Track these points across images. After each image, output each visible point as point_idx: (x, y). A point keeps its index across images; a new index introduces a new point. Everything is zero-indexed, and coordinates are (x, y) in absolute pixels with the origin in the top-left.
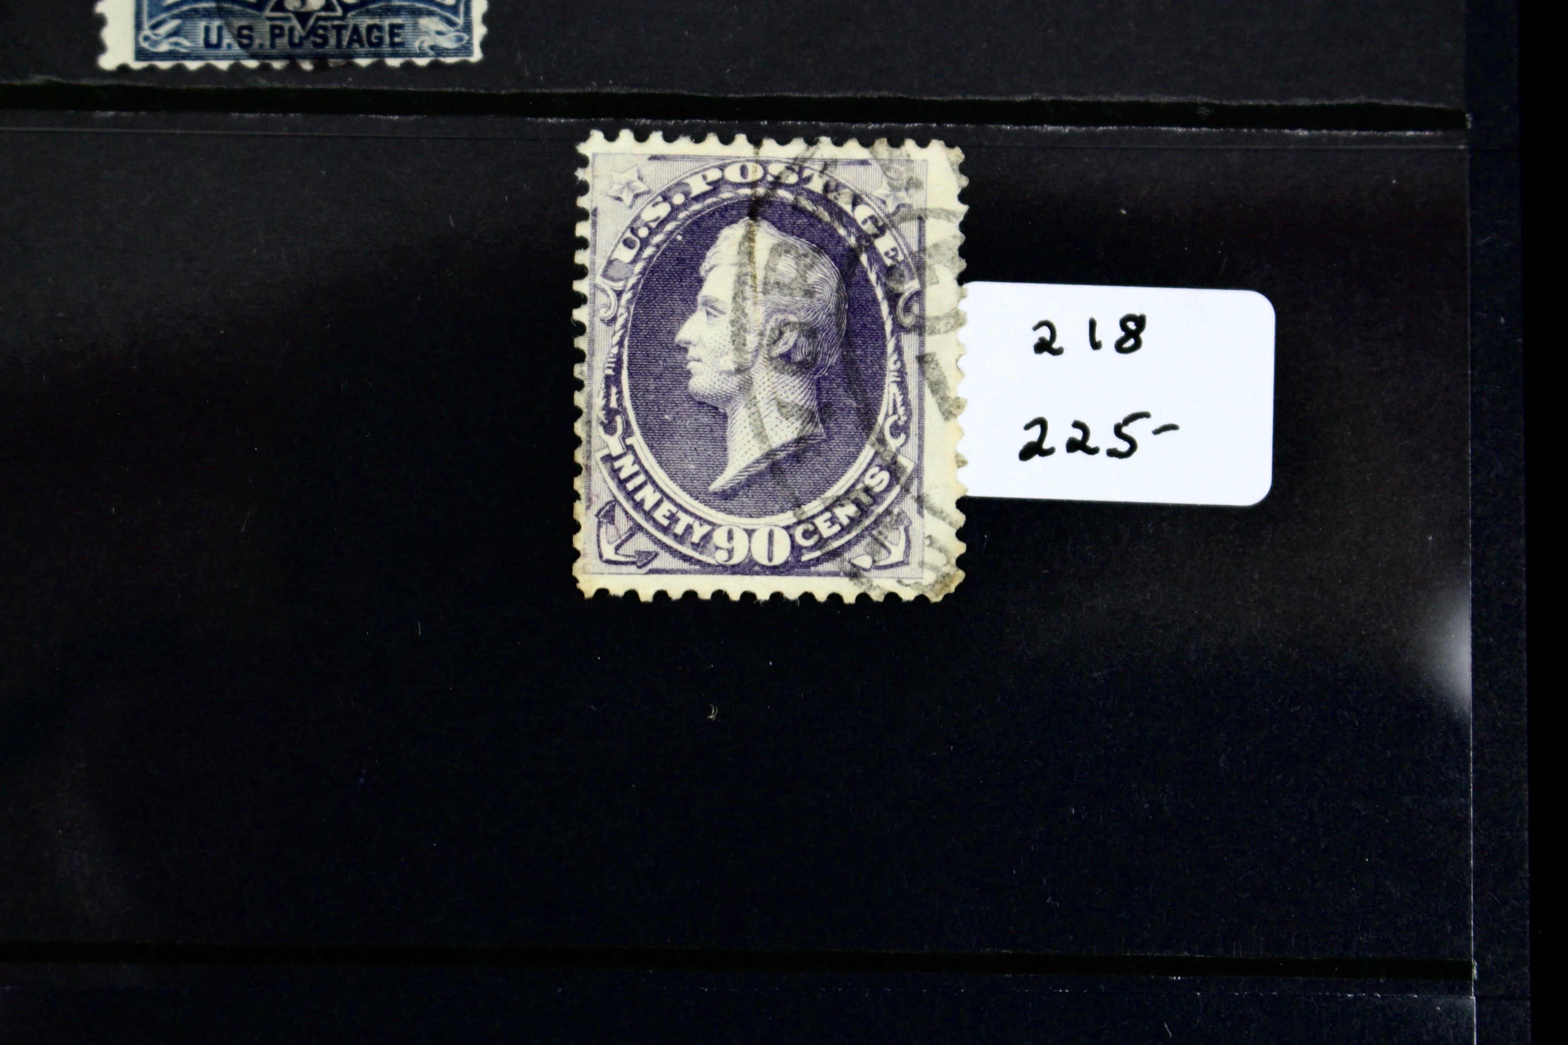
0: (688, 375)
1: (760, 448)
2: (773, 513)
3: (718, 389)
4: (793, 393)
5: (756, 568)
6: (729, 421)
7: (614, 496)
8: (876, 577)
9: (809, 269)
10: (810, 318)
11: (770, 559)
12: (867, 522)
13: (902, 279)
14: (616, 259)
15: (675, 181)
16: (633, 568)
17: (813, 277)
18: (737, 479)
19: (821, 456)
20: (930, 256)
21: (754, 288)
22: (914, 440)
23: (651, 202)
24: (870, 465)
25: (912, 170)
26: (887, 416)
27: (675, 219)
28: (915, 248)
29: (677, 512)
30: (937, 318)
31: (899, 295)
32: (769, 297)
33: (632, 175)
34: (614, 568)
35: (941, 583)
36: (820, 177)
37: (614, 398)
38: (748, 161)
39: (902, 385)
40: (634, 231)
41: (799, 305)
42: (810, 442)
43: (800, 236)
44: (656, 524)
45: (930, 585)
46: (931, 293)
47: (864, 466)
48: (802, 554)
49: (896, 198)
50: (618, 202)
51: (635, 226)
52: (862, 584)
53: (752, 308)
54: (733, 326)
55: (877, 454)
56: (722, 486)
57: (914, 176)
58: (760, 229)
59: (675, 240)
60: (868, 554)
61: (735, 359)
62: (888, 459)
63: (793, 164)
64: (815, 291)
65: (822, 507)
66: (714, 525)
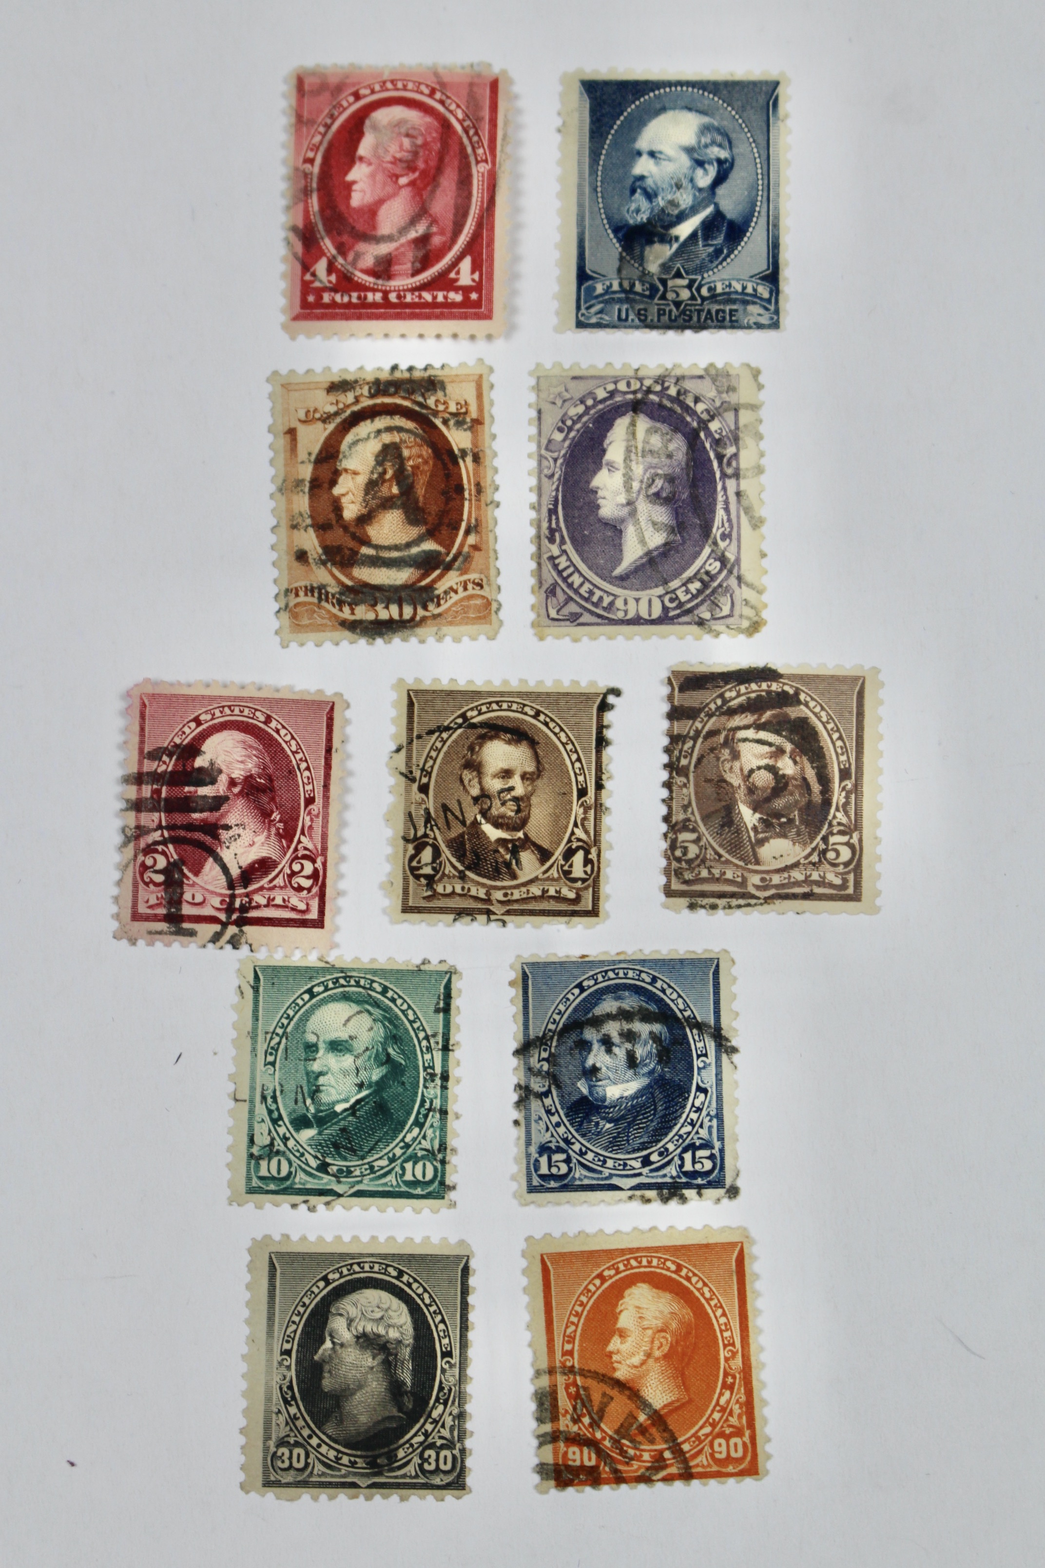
0: (598, 507)
1: (642, 549)
2: (651, 587)
3: (617, 515)
4: (661, 516)
5: (642, 621)
6: (624, 534)
7: (556, 581)
8: (714, 625)
9: (670, 442)
10: (670, 471)
11: (650, 615)
12: (708, 591)
13: (726, 446)
14: (554, 439)
15: (588, 392)
16: (568, 623)
17: (672, 447)
18: (630, 568)
20: (743, 431)
21: (637, 454)
22: (734, 542)
23: (573, 404)
24: (708, 558)
25: (730, 381)
26: (718, 528)
27: (588, 415)
28: (733, 427)
29: (594, 589)
30: (747, 469)
31: (724, 456)
32: (646, 459)
33: (561, 389)
34: (556, 623)
35: (753, 627)
36: (675, 386)
37: (554, 522)
38: (631, 379)
39: (727, 510)
40: (563, 422)
41: (664, 464)
42: (672, 545)
43: (664, 422)
44: (582, 597)
45: (746, 628)
46: (743, 454)
47: (705, 559)
48: (669, 612)
49: (721, 397)
50: (553, 405)
51: (564, 419)
52: (705, 629)
53: (636, 465)
54: (624, 477)
55: (713, 551)
56: (620, 573)
57: (732, 384)
58: (640, 419)
59: (589, 426)
60: (710, 610)
61: (626, 496)
62: (720, 554)
63: (659, 379)
64: (673, 455)
65: (680, 584)
66: (616, 596)
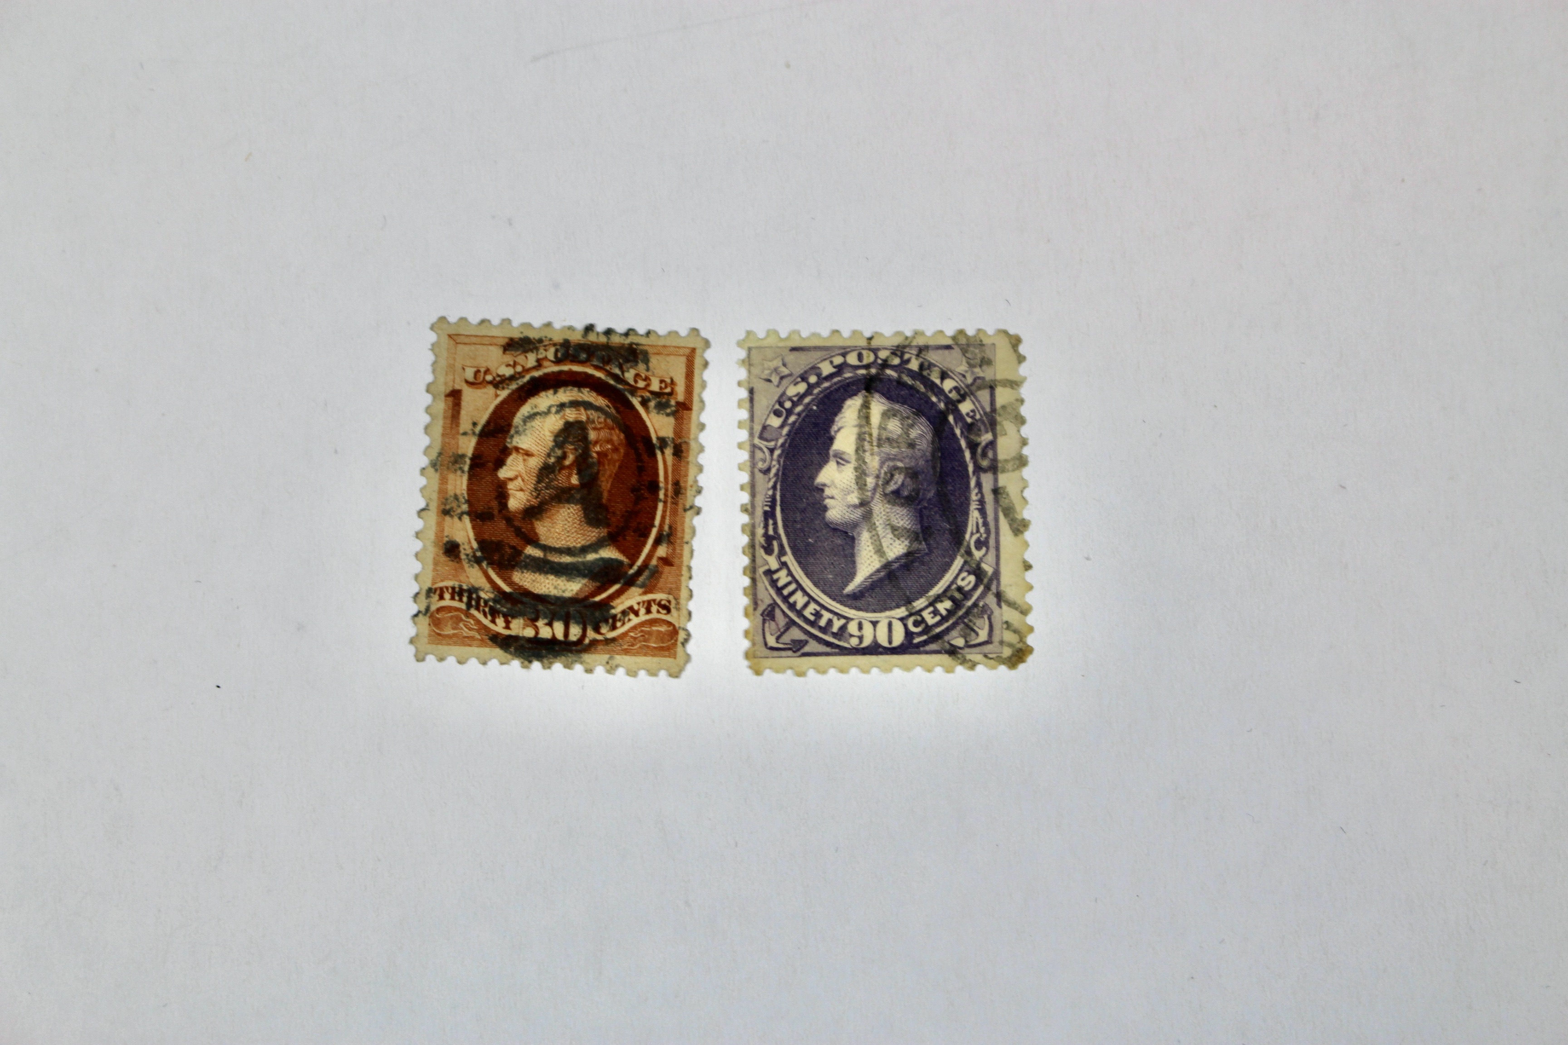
0: (825, 509)
1: (880, 561)
2: (891, 609)
3: (847, 519)
4: (902, 520)
5: (880, 650)
6: (856, 542)
7: (774, 600)
8: (969, 653)
9: (911, 428)
10: (913, 464)
11: (890, 642)
12: (961, 613)
13: (980, 433)
14: (769, 425)
15: (810, 366)
16: (790, 653)
17: (914, 433)
18: (864, 585)
19: (924, 565)
20: (1000, 415)
21: (871, 443)
22: (992, 552)
23: (792, 382)
24: (961, 571)
25: (984, 351)
26: (972, 534)
27: (811, 394)
28: (988, 409)
29: (821, 610)
30: (1006, 461)
31: (978, 445)
32: (882, 449)
33: (777, 363)
34: (776, 653)
35: (1016, 656)
36: (916, 359)
37: (771, 528)
38: (863, 349)
39: (982, 511)
40: (781, 404)
41: (905, 455)
42: (916, 555)
43: (903, 403)
44: (806, 620)
45: (1008, 657)
46: (1001, 442)
47: (956, 572)
48: (913, 638)
49: (973, 373)
50: (768, 383)
51: (782, 400)
52: (958, 658)
53: (870, 458)
54: (856, 471)
55: (966, 562)
56: (853, 590)
57: (986, 356)
58: (874, 400)
59: (812, 409)
60: (962, 636)
61: (859, 496)
62: (974, 565)
63: (897, 350)
64: (916, 444)
65: (926, 603)
66: (848, 619)
